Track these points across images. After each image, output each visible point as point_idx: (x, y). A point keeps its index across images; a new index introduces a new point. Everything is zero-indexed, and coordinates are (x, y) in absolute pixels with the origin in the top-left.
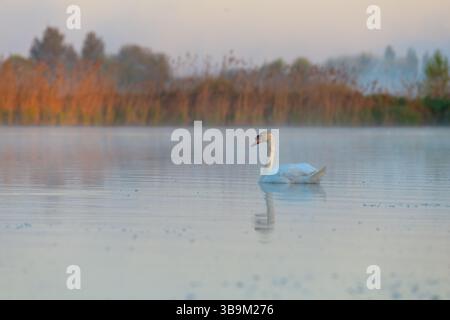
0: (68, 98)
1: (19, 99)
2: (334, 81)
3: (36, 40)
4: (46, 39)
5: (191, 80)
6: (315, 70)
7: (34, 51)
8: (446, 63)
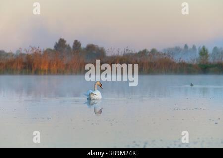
0: (67, 65)
1: (49, 65)
2: (165, 58)
3: (56, 43)
4: (59, 42)
6: (158, 54)
7: (55, 47)
8: (207, 50)
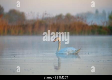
5: (32, 21)
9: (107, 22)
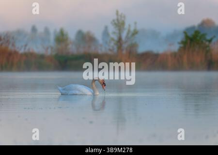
9: (52, 48)
